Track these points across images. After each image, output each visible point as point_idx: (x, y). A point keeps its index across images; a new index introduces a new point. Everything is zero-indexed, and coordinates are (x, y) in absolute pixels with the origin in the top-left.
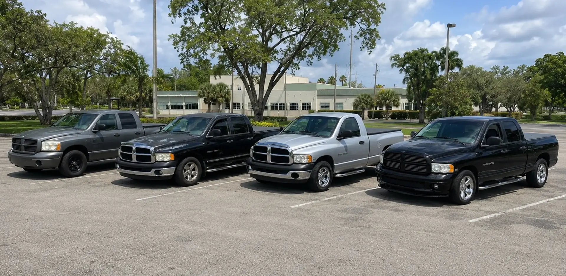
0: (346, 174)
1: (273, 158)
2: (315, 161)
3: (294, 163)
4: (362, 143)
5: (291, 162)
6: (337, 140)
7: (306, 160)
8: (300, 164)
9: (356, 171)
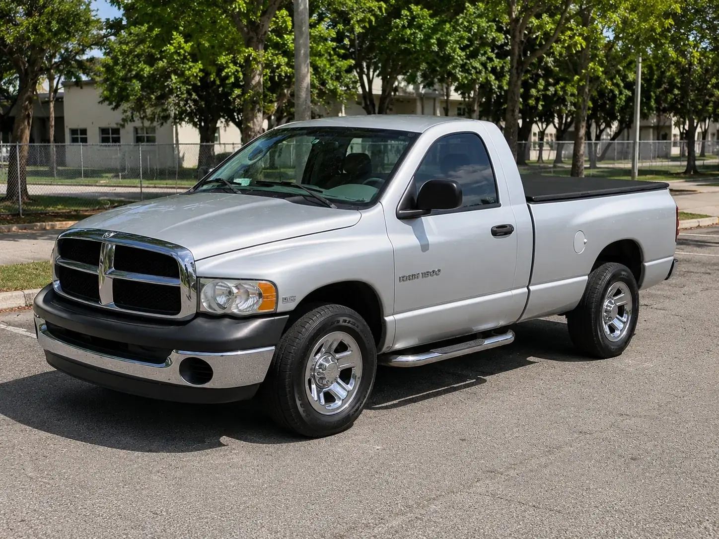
0: (434, 356)
1: (121, 290)
2: (292, 306)
3: (199, 314)
4: (501, 231)
5: (187, 310)
6: (400, 217)
7: (250, 302)
8: (227, 321)
9: (479, 341)
